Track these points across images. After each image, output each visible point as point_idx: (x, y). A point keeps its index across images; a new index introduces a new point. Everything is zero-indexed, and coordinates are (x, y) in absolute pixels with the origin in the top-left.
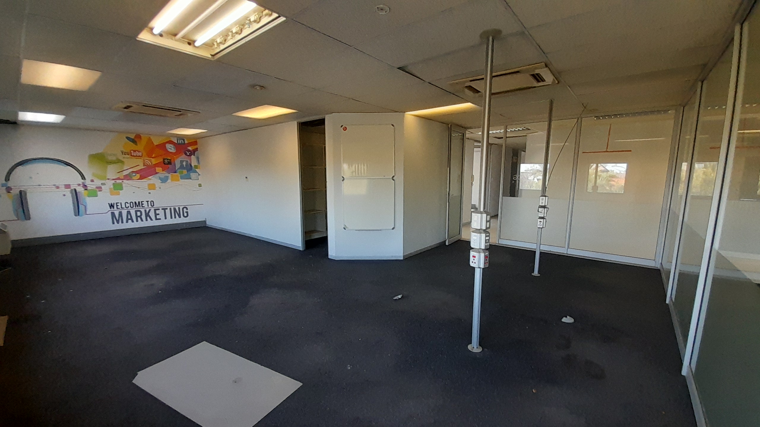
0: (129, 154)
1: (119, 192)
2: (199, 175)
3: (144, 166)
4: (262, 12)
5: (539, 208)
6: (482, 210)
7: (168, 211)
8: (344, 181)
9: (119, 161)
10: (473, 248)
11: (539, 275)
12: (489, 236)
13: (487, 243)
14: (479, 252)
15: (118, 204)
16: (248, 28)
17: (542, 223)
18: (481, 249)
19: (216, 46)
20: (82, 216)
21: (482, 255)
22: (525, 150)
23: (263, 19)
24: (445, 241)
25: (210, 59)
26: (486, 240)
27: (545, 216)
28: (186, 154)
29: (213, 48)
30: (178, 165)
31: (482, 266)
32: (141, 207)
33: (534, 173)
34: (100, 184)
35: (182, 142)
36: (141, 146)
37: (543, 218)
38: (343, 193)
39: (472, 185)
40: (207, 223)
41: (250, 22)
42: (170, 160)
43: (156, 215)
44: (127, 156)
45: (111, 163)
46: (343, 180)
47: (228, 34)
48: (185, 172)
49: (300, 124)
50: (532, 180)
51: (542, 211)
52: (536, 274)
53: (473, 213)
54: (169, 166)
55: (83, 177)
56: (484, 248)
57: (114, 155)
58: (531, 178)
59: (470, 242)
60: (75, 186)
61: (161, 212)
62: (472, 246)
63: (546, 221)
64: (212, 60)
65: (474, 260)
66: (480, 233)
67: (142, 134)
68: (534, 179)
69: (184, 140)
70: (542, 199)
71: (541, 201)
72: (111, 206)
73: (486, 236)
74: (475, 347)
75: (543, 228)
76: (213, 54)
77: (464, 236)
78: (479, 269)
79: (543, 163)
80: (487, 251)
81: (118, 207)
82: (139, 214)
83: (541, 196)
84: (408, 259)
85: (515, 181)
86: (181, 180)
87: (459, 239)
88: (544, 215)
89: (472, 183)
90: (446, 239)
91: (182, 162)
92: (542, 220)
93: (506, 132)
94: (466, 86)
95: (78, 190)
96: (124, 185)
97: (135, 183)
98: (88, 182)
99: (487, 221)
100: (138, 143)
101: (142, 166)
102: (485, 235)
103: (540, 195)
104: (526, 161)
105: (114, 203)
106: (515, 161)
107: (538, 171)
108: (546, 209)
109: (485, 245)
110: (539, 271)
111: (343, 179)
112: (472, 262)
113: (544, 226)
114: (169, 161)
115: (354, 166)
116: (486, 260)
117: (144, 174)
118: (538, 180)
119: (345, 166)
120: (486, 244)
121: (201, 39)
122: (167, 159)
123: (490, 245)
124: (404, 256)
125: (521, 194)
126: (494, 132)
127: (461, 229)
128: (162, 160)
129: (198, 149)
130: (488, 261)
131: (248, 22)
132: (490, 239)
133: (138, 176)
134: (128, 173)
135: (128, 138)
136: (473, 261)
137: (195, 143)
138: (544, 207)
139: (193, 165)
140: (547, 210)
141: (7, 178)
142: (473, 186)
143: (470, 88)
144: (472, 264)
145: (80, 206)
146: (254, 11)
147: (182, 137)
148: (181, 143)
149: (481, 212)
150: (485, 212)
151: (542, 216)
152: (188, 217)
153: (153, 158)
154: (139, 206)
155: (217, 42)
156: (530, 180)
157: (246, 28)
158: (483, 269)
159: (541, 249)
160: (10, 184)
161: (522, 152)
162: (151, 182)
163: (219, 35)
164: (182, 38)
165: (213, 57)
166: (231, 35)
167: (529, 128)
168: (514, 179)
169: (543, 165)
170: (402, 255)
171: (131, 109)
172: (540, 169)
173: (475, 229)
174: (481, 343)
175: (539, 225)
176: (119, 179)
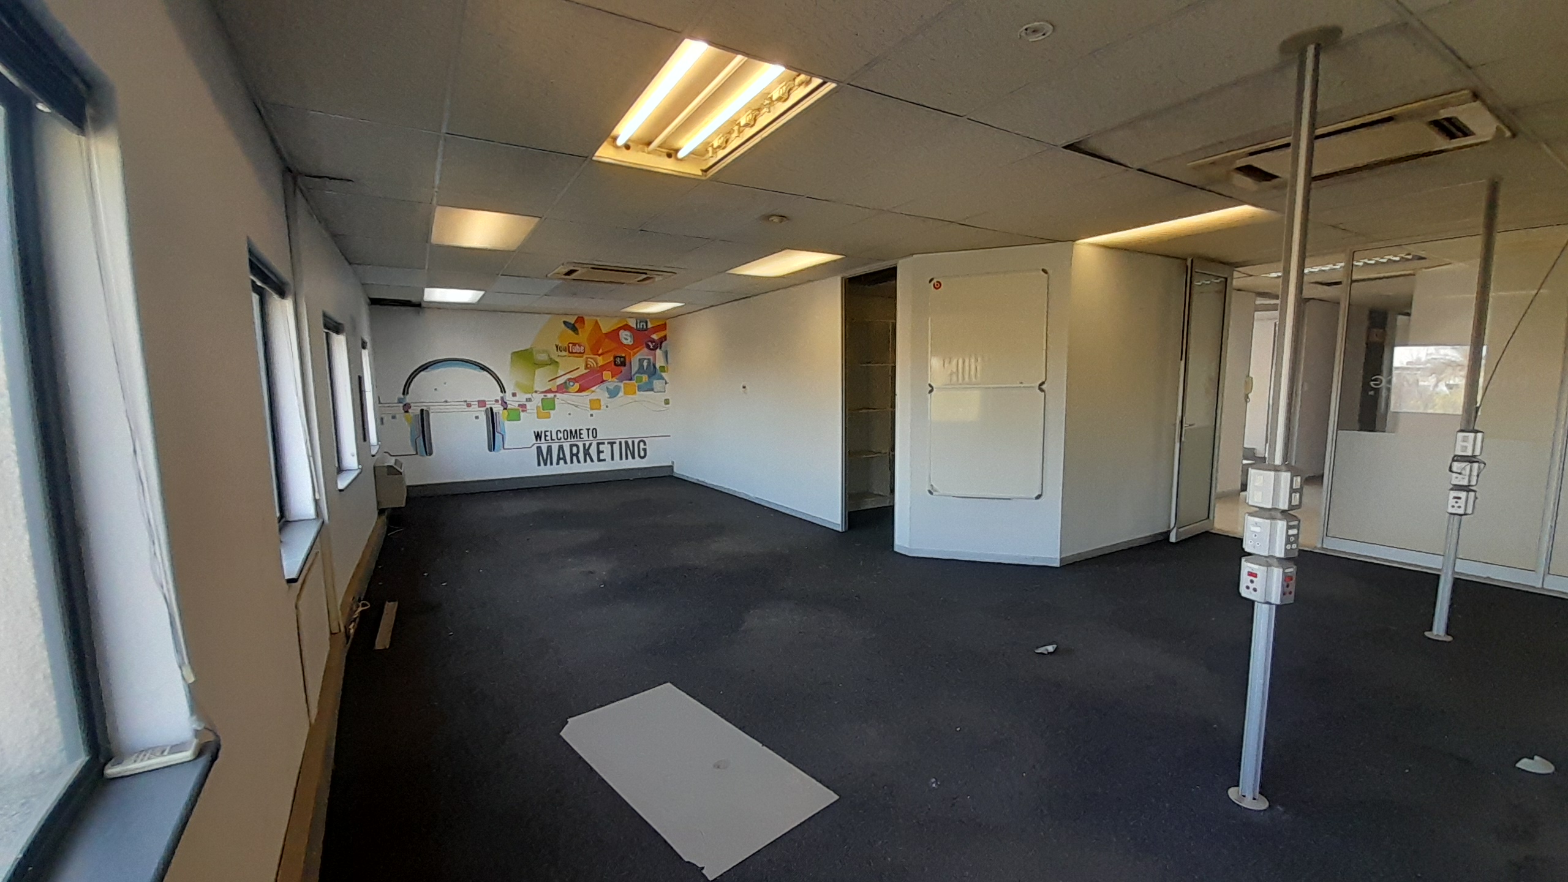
0: (567, 349)
1: (549, 413)
2: (666, 383)
3: (585, 369)
4: (794, 79)
5: (1453, 460)
6: (1278, 461)
7: (616, 447)
8: (933, 393)
9: (553, 363)
10: (1249, 554)
11: (1449, 639)
12: (1298, 527)
13: (1291, 544)
14: (1269, 565)
15: (547, 433)
16: (766, 114)
17: (1462, 503)
18: (1273, 557)
19: (710, 154)
20: (498, 451)
21: (1277, 573)
22: (1409, 311)
23: (796, 92)
24: (1167, 533)
25: (699, 178)
26: (1288, 536)
27: (1473, 482)
28: (648, 347)
29: (707, 156)
30: (635, 368)
31: (1276, 598)
32: (578, 439)
33: (1439, 369)
34: (525, 400)
35: (643, 326)
36: (583, 336)
37: (1467, 489)
38: (929, 417)
39: (1246, 402)
40: (675, 470)
41: (772, 102)
42: (624, 357)
43: (599, 452)
44: (564, 353)
45: (539, 365)
46: (931, 392)
47: (732, 129)
48: (645, 378)
49: (847, 280)
50: (1431, 389)
51: (1464, 468)
52: (1440, 636)
53: (1252, 468)
54: (623, 368)
55: (503, 390)
56: (1282, 556)
57: (544, 351)
58: (1429, 382)
59: (1241, 540)
60: (491, 403)
61: (606, 448)
62: (1248, 547)
63: (1476, 498)
64: (704, 178)
65: (1252, 581)
66: (1273, 518)
67: (586, 315)
68: (1436, 385)
69: (646, 323)
70: (1465, 440)
71: (1460, 444)
72: (538, 436)
73: (1289, 527)
74: (1249, 797)
75: (1465, 514)
76: (704, 168)
77: (1222, 522)
78: (1267, 606)
79: (1470, 343)
80: (1291, 564)
81: (547, 438)
82: (575, 450)
83: (1462, 431)
84: (1072, 566)
85: (1377, 391)
86: (637, 392)
87: (1208, 529)
88: (1469, 481)
89: (1247, 397)
90: (1172, 525)
91: (641, 361)
92: (1463, 495)
93: (1350, 267)
94: (1238, 166)
95: (495, 410)
96: (557, 401)
97: (572, 397)
98: (508, 396)
99: (1293, 491)
100: (580, 331)
101: (584, 368)
102: (1285, 523)
103: (1459, 428)
104: (1410, 343)
105: (541, 432)
106: (1375, 339)
107: (1451, 364)
108: (1476, 465)
109: (1286, 549)
110: (1448, 627)
111: (930, 389)
112: (1248, 588)
113: (1469, 511)
114: (622, 359)
115: (954, 362)
116: (1288, 586)
117: (584, 384)
118: (1450, 387)
119: (935, 363)
120: (1289, 547)
121: (688, 145)
122: (620, 357)
123: (1301, 551)
124: (1061, 560)
125: (1396, 424)
126: (1316, 269)
127: (1212, 508)
128: (612, 359)
129: (668, 338)
130: (1292, 588)
131: (767, 102)
132: (1300, 536)
133: (577, 386)
134: (563, 381)
135: (565, 323)
136: (1250, 585)
137: (664, 327)
138: (1471, 459)
139: (658, 366)
140: (1479, 467)
141: (405, 391)
142: (1248, 404)
143: (1249, 171)
144: (1244, 593)
145: (496, 434)
146: (780, 81)
147: (643, 318)
148: (641, 327)
149: (1275, 466)
150: (1287, 465)
151: (1465, 483)
152: (646, 459)
153: (599, 355)
154: (575, 437)
155: (712, 145)
156: (1426, 388)
157: (764, 114)
158: (1278, 606)
159: (1456, 570)
160: (408, 399)
161: (1400, 318)
162: (593, 396)
163: (717, 133)
164: (659, 147)
165: (704, 173)
166: (736, 132)
167: (1422, 254)
168: (1375, 385)
169: (1467, 348)
170: (1059, 557)
171: (573, 276)
172: (1458, 360)
173: (1256, 507)
174: (1264, 790)
175: (1453, 506)
176: (550, 391)
